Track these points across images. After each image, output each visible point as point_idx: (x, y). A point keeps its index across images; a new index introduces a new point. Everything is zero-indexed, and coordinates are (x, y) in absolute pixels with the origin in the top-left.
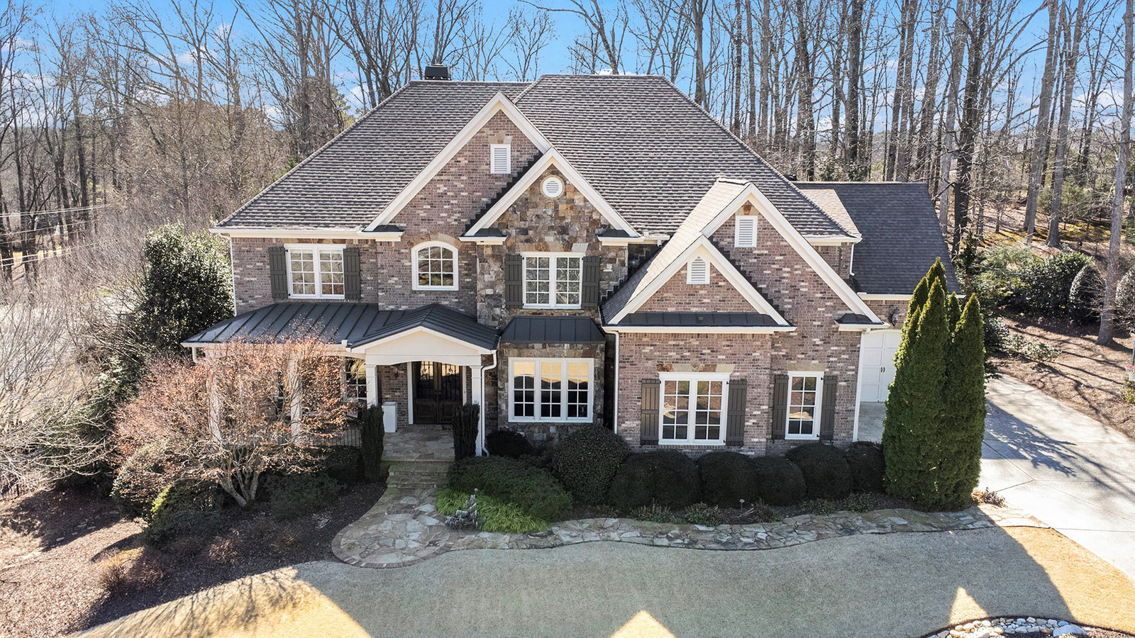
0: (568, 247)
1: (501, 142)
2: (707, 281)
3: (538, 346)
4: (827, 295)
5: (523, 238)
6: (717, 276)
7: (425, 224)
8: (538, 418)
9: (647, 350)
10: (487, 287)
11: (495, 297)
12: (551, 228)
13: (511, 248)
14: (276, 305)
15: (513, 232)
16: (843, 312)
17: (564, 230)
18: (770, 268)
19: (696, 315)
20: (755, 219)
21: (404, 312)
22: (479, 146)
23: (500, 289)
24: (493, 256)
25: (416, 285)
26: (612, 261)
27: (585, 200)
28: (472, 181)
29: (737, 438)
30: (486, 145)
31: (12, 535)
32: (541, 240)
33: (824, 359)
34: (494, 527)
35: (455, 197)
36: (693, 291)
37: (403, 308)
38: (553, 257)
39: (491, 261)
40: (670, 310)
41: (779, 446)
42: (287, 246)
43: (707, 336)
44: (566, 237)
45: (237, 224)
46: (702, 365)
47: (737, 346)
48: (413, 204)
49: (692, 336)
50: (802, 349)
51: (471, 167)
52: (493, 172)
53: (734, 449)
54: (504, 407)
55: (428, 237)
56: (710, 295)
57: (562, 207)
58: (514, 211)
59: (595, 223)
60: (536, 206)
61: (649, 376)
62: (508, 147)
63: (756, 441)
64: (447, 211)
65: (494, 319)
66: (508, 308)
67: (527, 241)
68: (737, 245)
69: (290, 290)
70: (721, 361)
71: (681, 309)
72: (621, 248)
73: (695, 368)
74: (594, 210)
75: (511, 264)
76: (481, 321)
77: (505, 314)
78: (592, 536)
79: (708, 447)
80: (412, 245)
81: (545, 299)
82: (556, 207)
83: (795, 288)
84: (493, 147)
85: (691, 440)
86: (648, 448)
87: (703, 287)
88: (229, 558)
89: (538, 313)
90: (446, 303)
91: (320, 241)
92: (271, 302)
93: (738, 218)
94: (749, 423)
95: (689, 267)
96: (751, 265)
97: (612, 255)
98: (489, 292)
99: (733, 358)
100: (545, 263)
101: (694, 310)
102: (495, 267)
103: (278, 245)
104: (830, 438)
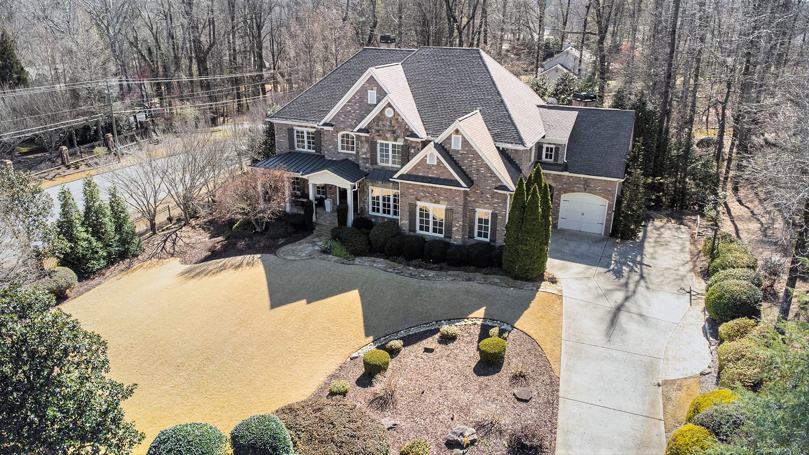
0: (396, 140)
1: (372, 90)
2: (436, 164)
3: (380, 182)
4: (493, 175)
5: (378, 134)
6: (439, 162)
7: (343, 123)
8: (381, 214)
9: (411, 190)
10: (363, 154)
11: (366, 159)
12: (389, 130)
13: (373, 138)
14: (290, 152)
15: (374, 131)
16: (500, 184)
17: (394, 132)
18: (467, 160)
19: (431, 178)
20: (460, 136)
21: (335, 161)
22: (363, 92)
23: (368, 156)
24: (365, 141)
25: (340, 150)
26: (414, 148)
27: (403, 119)
28: (360, 107)
29: (449, 235)
30: (366, 91)
31: (202, 231)
32: (385, 135)
33: (491, 205)
34: (334, 254)
35: (354, 113)
36: (430, 167)
37: (334, 159)
38: (391, 143)
39: (364, 143)
40: (420, 174)
41: (471, 242)
42: (295, 128)
43: (436, 188)
44: (395, 135)
45: (276, 117)
46: (434, 200)
47: (448, 194)
48: (338, 115)
49: (429, 187)
50: (481, 199)
51: (361, 100)
52: (369, 103)
53: (447, 240)
54: (367, 207)
55: (343, 129)
56: (436, 170)
57: (393, 122)
58: (374, 122)
59: (407, 130)
60: (382, 120)
61: (412, 202)
62: (375, 92)
63: (457, 238)
64: (351, 118)
65: (366, 168)
66: (371, 164)
67: (379, 135)
68: (452, 148)
69: (296, 146)
70: (442, 200)
71: (425, 175)
72: (418, 142)
73: (431, 201)
74: (407, 124)
75: (373, 146)
76: (361, 169)
77: (370, 167)
78: (368, 264)
79: (437, 237)
80: (338, 132)
81: (387, 161)
82: (391, 121)
83: (478, 171)
84: (369, 91)
85: (430, 233)
86: (412, 234)
87: (433, 166)
88: (243, 248)
89: (383, 168)
90: (350, 159)
91: (306, 127)
92: (288, 151)
93: (453, 136)
94: (454, 229)
95: (428, 156)
96: (459, 157)
97: (414, 145)
98: (364, 156)
99: (447, 199)
100: (387, 145)
101: (430, 175)
102: (366, 146)
103: (291, 127)
104: (494, 241)
